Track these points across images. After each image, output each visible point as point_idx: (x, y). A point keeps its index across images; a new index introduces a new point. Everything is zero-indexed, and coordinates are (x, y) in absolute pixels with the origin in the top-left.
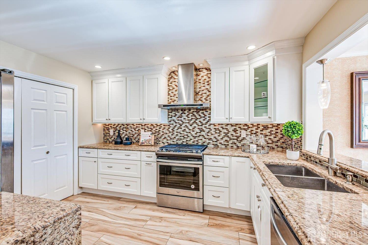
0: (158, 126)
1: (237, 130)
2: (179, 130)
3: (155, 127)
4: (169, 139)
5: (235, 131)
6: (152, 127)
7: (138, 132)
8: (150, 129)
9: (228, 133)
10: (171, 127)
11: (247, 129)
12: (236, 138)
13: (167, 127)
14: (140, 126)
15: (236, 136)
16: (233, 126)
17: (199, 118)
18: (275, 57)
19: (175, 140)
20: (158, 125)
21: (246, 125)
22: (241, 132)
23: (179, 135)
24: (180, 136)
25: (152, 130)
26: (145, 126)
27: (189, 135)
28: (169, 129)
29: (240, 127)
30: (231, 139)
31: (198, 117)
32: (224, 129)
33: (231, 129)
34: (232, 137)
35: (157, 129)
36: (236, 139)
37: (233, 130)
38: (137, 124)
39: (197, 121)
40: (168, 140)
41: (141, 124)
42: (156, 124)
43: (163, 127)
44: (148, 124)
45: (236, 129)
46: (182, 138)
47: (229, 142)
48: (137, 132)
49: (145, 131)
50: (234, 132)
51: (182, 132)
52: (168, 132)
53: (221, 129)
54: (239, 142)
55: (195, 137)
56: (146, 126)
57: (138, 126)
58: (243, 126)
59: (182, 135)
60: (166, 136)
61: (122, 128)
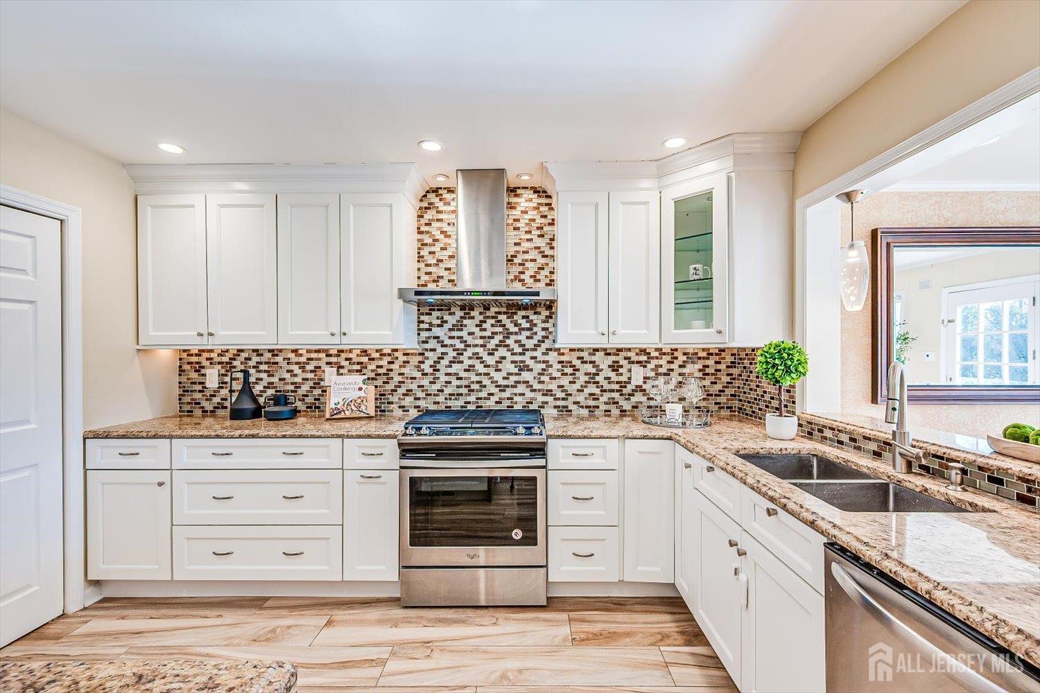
0: (385, 355)
1: (622, 366)
2: (456, 368)
3: (373, 359)
4: (421, 394)
5: (615, 367)
6: (365, 359)
7: (316, 375)
8: (358, 367)
9: (598, 375)
10: (427, 358)
11: (646, 362)
12: (617, 387)
13: (415, 360)
14: (322, 355)
15: (617, 383)
16: (609, 354)
17: (516, 332)
18: (733, 175)
19: (441, 399)
20: (385, 352)
21: (643, 351)
22: (630, 371)
23: (455, 382)
24: (458, 387)
25: (366, 368)
26: (338, 356)
27: (486, 381)
28: (423, 366)
29: (629, 358)
30: (605, 391)
32: (586, 362)
33: (604, 362)
34: (606, 386)
35: (381, 367)
36: (618, 391)
37: (610, 366)
38: (309, 351)
39: (510, 342)
40: (419, 399)
41: (325, 351)
42: (377, 351)
43: (402, 358)
44: (351, 351)
45: (618, 362)
46: (464, 391)
47: (598, 399)
48: (311, 376)
49: (338, 371)
50: (613, 371)
51: (463, 374)
52: (418, 375)
53: (577, 363)
54: (626, 399)
55: (503, 389)
56: (343, 355)
57: (314, 355)
58: (637, 354)
59: (464, 383)
60: (414, 387)
61: (252, 363)
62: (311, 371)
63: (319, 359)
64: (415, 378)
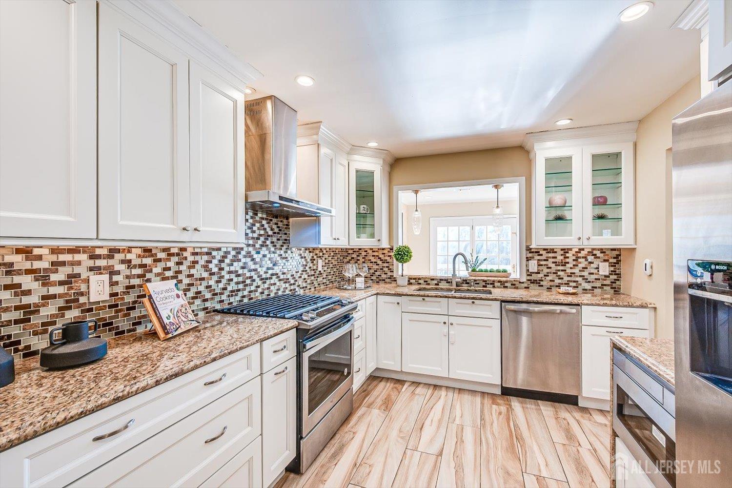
0: (173, 255)
1: (315, 260)
2: (237, 266)
3: (160, 260)
4: (208, 296)
5: (312, 260)
6: (148, 261)
7: (69, 289)
8: (139, 271)
9: (307, 265)
10: (214, 257)
11: (322, 256)
12: (313, 273)
13: (202, 260)
14: (82, 257)
15: (313, 270)
16: (310, 252)
17: (272, 235)
19: (224, 297)
20: (173, 251)
21: (321, 250)
22: (317, 262)
23: (235, 280)
24: (237, 283)
25: (151, 271)
26: (110, 257)
27: (255, 277)
28: (211, 266)
29: (317, 254)
30: (309, 276)
31: (270, 233)
33: (309, 257)
34: (310, 273)
35: (169, 269)
38: (54, 251)
39: (268, 242)
41: (85, 250)
42: (164, 250)
43: (191, 258)
44: (129, 250)
45: (313, 257)
46: (241, 286)
48: (60, 290)
49: (111, 278)
51: (240, 272)
52: (205, 275)
54: (316, 280)
55: (264, 280)
56: (119, 256)
57: (62, 258)
58: (319, 252)
59: (241, 279)
60: (201, 288)
62: (61, 283)
63: (79, 263)
64: (203, 279)
